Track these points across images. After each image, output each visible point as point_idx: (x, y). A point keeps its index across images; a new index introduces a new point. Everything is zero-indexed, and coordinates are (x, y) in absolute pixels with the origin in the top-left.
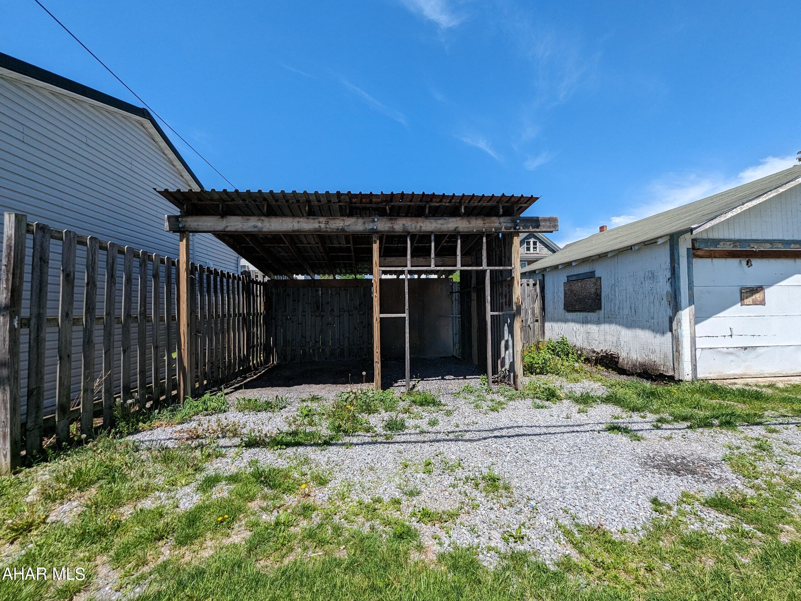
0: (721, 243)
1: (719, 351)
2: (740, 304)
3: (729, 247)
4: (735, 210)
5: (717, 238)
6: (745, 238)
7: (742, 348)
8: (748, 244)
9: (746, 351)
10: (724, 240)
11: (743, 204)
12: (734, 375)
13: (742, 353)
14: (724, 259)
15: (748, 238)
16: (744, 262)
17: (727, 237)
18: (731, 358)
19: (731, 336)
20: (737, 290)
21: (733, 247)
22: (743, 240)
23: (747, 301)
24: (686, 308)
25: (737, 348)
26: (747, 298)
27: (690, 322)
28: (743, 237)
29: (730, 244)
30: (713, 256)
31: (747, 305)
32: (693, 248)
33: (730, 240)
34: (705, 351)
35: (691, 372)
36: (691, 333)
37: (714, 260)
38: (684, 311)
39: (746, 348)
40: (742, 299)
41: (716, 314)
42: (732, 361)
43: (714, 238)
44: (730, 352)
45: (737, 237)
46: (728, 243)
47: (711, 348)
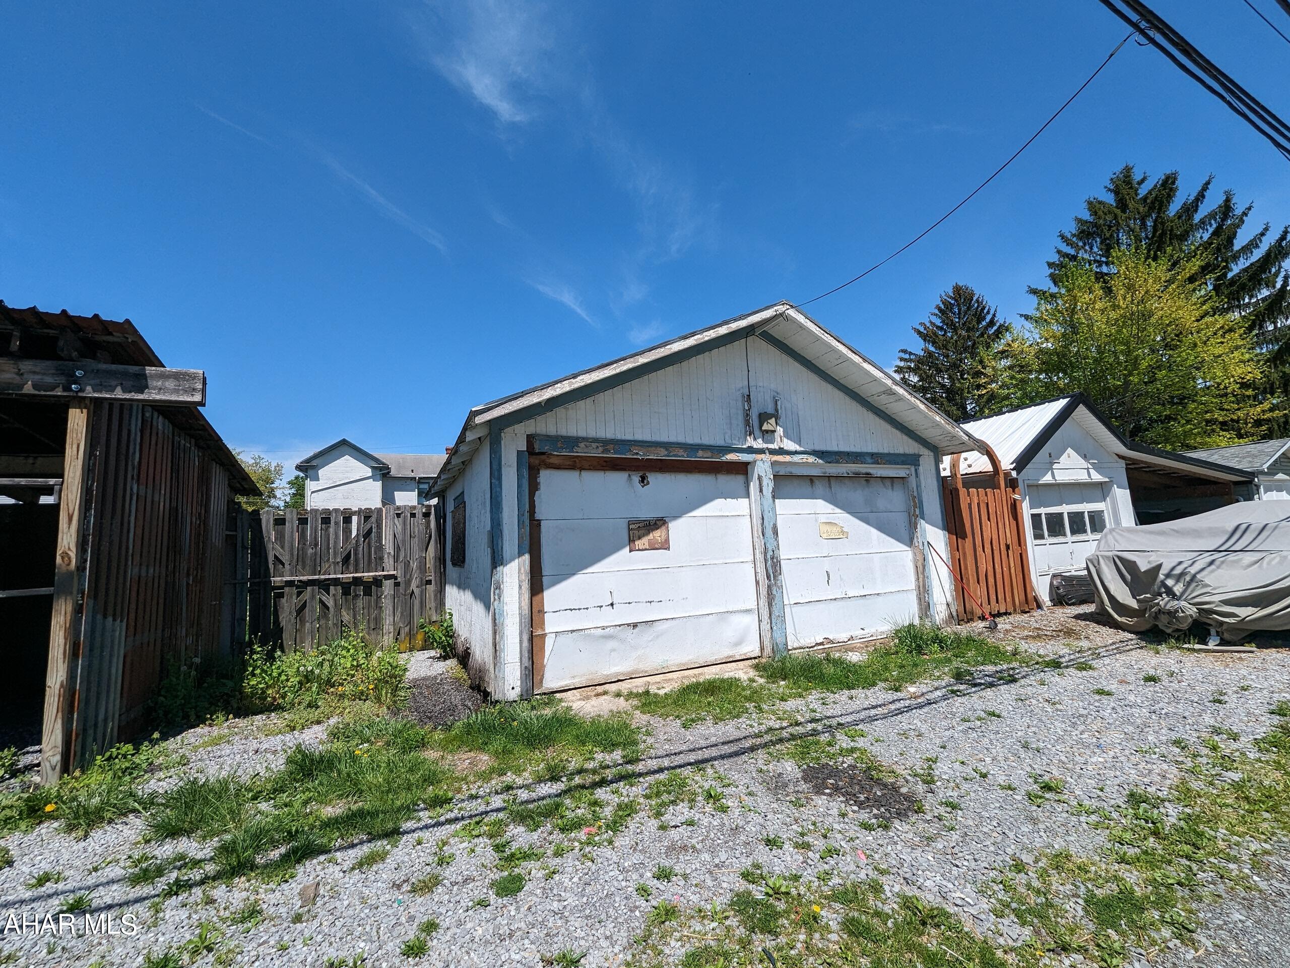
0: (582, 445)
1: (589, 635)
2: (628, 549)
3: (596, 452)
4: (559, 385)
5: (575, 435)
6: (623, 438)
7: (629, 625)
8: (627, 447)
9: (637, 629)
10: (584, 439)
11: (575, 376)
12: (618, 674)
13: (629, 632)
14: (602, 473)
15: (629, 437)
16: (636, 478)
17: (592, 434)
18: (611, 644)
19: (612, 604)
20: (624, 524)
21: (603, 452)
22: (618, 440)
23: (639, 543)
24: (512, 560)
25: (620, 626)
26: (639, 538)
27: (520, 587)
28: (620, 436)
29: (597, 447)
30: (578, 465)
31: (639, 550)
32: (531, 451)
33: (596, 440)
34: (561, 638)
35: (519, 683)
36: (520, 608)
37: (584, 473)
38: (508, 566)
39: (635, 625)
40: (631, 541)
41: (586, 567)
42: (613, 650)
43: (570, 434)
44: (607, 634)
45: (610, 435)
46: (594, 445)
47: (572, 631)
